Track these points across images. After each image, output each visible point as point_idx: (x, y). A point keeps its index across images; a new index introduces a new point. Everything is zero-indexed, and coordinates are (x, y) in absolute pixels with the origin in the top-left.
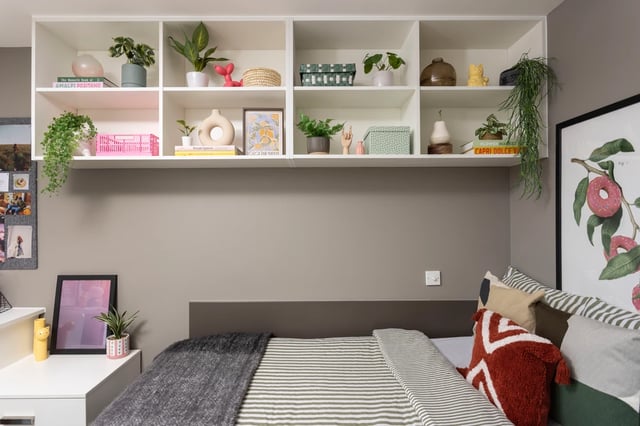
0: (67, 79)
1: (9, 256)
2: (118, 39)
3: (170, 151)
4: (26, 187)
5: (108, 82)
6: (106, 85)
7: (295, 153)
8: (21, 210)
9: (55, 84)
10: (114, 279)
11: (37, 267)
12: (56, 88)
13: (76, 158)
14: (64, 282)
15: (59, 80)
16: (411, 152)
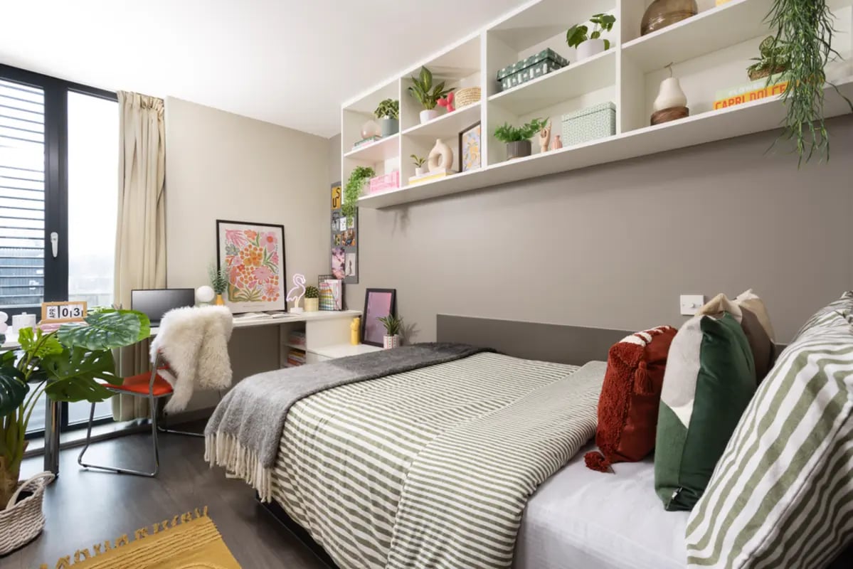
0: (358, 143)
1: (346, 274)
2: (383, 103)
3: (406, 182)
4: (353, 227)
5: (376, 137)
6: (376, 140)
7: (489, 164)
8: (351, 242)
9: (354, 147)
10: (394, 292)
11: (358, 282)
12: (355, 150)
13: (360, 199)
14: (370, 293)
15: (355, 145)
16: (614, 132)
